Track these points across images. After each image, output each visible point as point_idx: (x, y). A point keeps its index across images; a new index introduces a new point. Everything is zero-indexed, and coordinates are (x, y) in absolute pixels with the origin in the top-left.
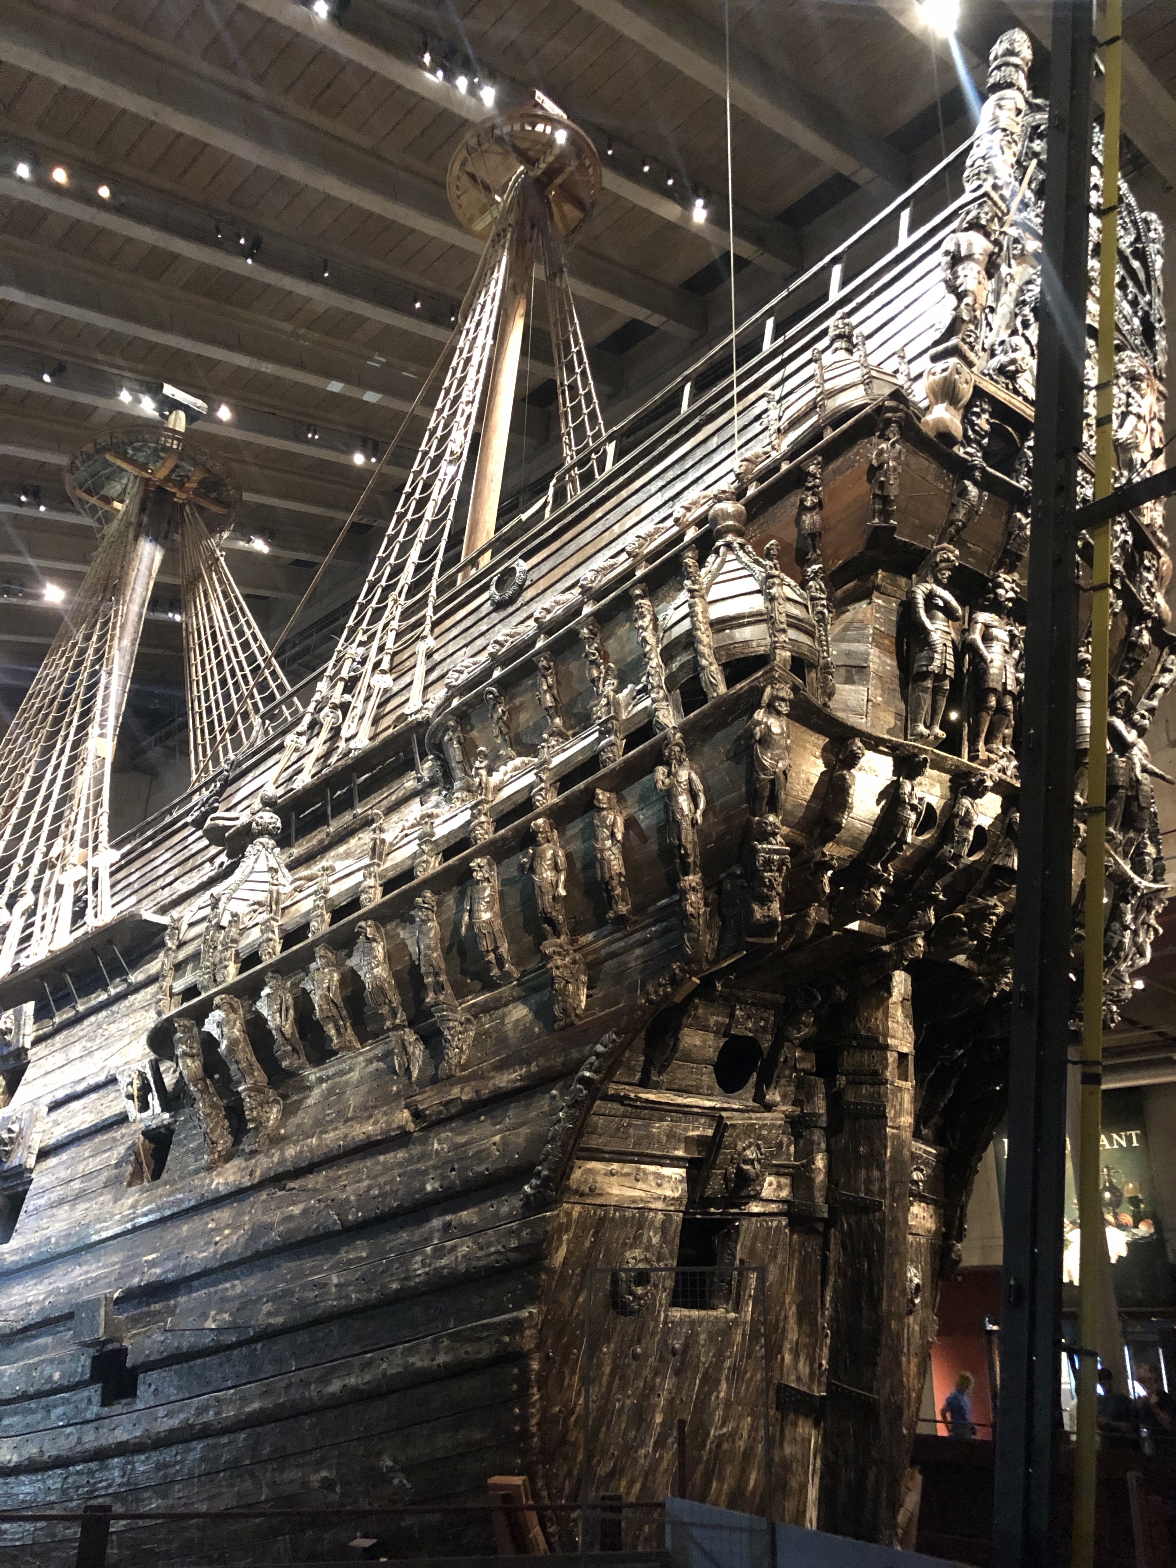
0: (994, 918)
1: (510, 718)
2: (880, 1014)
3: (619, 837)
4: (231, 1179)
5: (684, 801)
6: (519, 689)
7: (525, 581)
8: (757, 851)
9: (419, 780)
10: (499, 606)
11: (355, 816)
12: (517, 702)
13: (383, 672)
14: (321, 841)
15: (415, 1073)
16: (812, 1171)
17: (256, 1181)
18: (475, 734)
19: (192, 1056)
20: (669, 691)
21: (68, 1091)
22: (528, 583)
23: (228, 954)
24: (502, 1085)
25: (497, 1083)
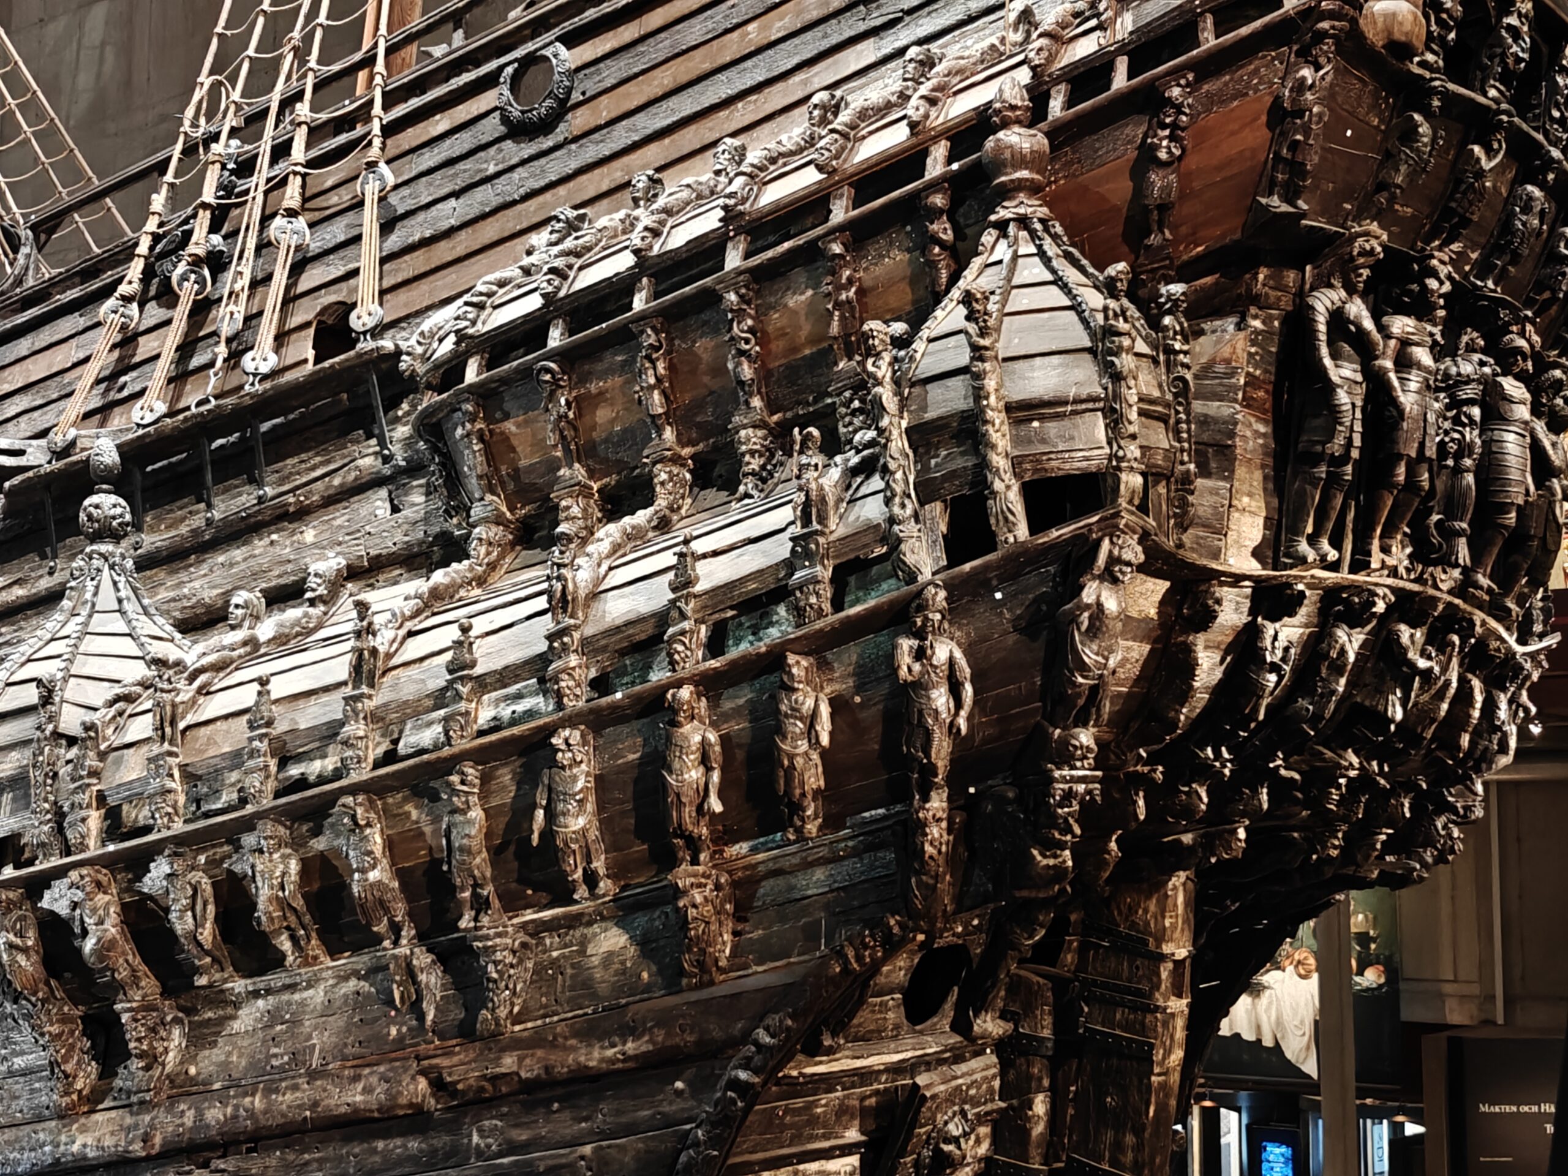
0: (1342, 781)
1: (579, 415)
2: (1152, 906)
3: (825, 740)
4: (108, 1142)
5: (940, 698)
6: (600, 367)
7: (569, 91)
8: (1054, 780)
9: (386, 460)
10: (518, 131)
11: (261, 500)
12: (593, 388)
13: (291, 213)
14: (195, 532)
15: (430, 1017)
16: (1029, 1119)
17: (153, 1152)
18: (510, 426)
19: (25, 950)
20: (922, 504)
22: (576, 96)
23: (84, 798)
24: (592, 1064)
25: (582, 1059)
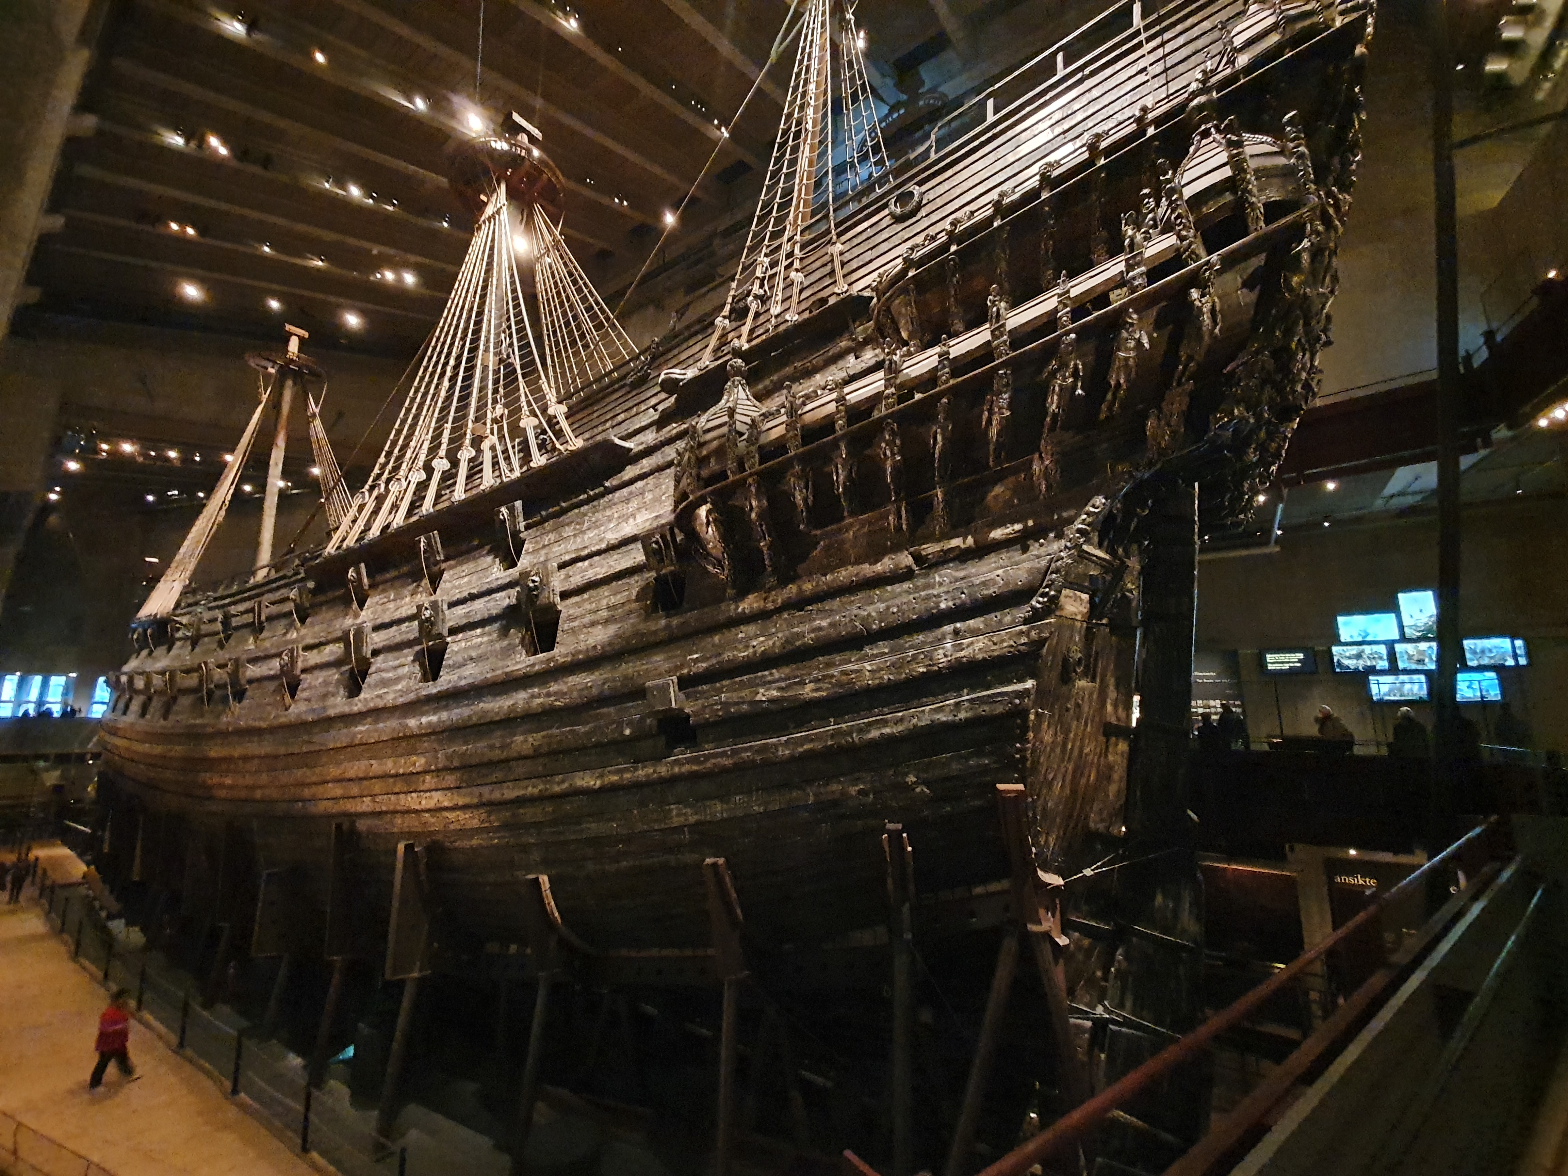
4: (755, 605)
5: (1207, 318)
6: (973, 259)
7: (922, 200)
9: (853, 340)
10: (898, 219)
11: (795, 369)
13: (797, 270)
17: (778, 606)
21: (574, 556)
24: (999, 537)
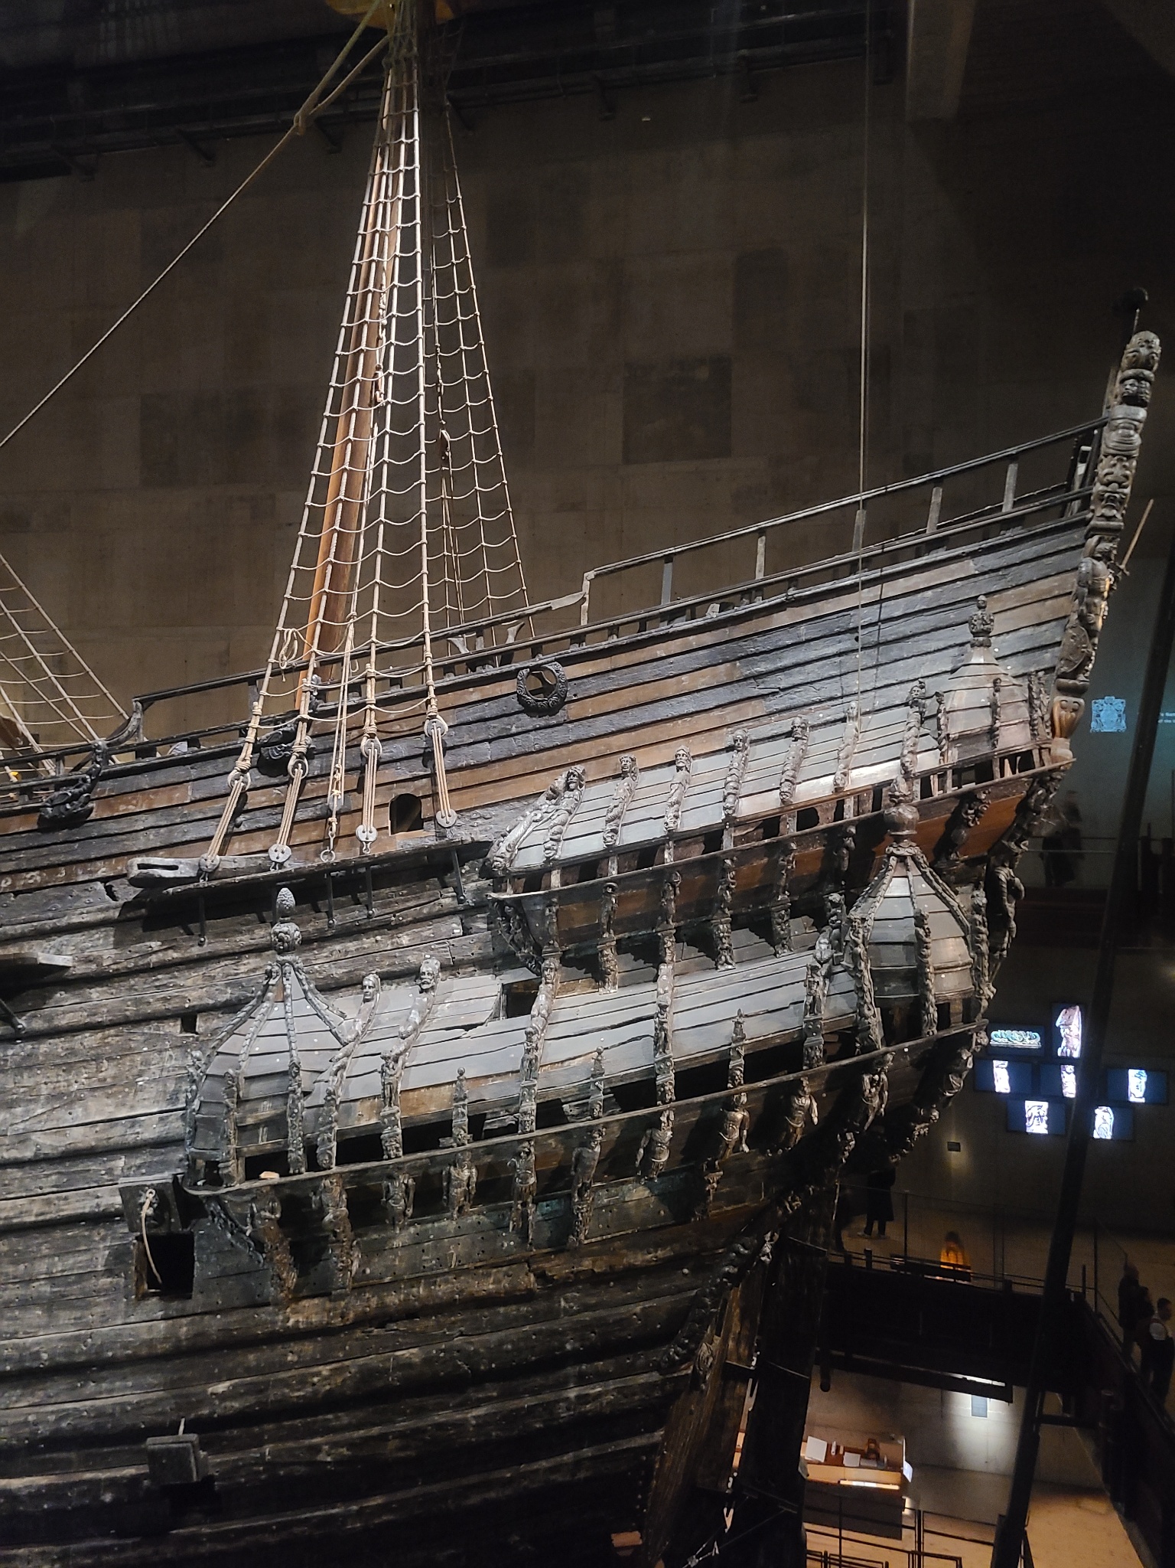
3: (816, 1121)
4: (314, 1319)
7: (566, 691)
9: (460, 902)
10: (530, 710)
11: (369, 916)
13: (372, 736)
14: (322, 930)
15: (531, 1237)
17: (348, 1323)
18: (573, 907)
19: (274, 1220)
22: (571, 696)
23: (331, 1136)
24: (638, 1263)
25: (632, 1261)
